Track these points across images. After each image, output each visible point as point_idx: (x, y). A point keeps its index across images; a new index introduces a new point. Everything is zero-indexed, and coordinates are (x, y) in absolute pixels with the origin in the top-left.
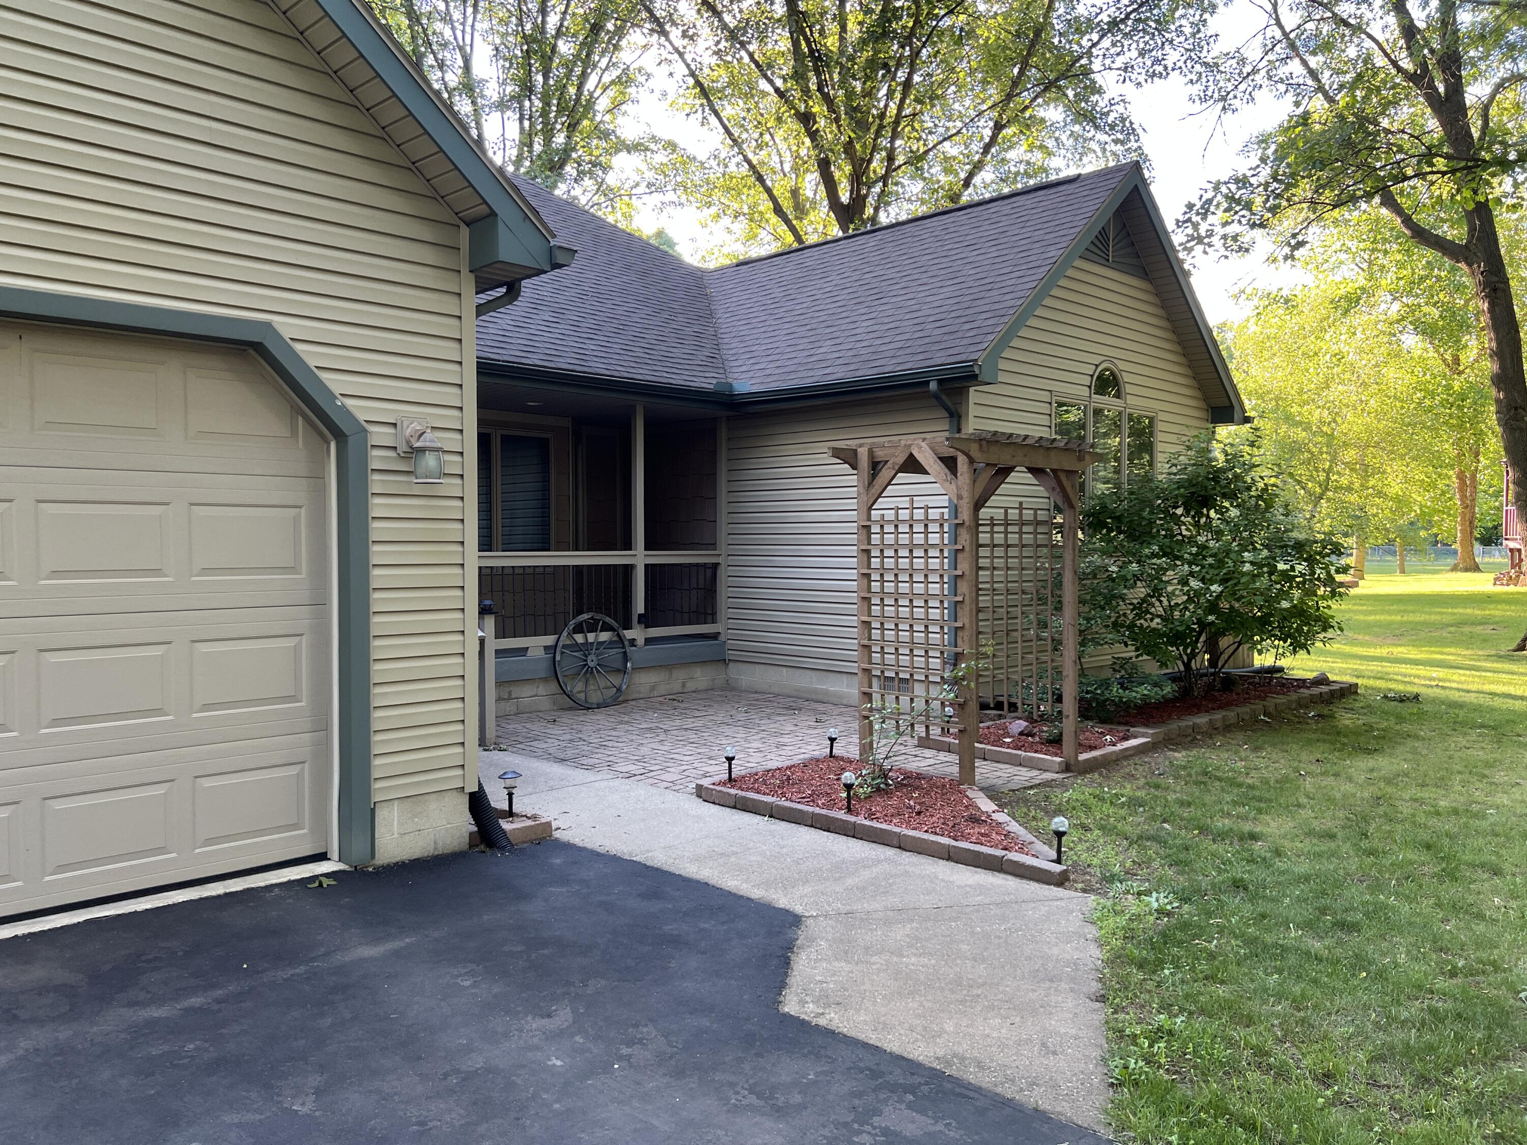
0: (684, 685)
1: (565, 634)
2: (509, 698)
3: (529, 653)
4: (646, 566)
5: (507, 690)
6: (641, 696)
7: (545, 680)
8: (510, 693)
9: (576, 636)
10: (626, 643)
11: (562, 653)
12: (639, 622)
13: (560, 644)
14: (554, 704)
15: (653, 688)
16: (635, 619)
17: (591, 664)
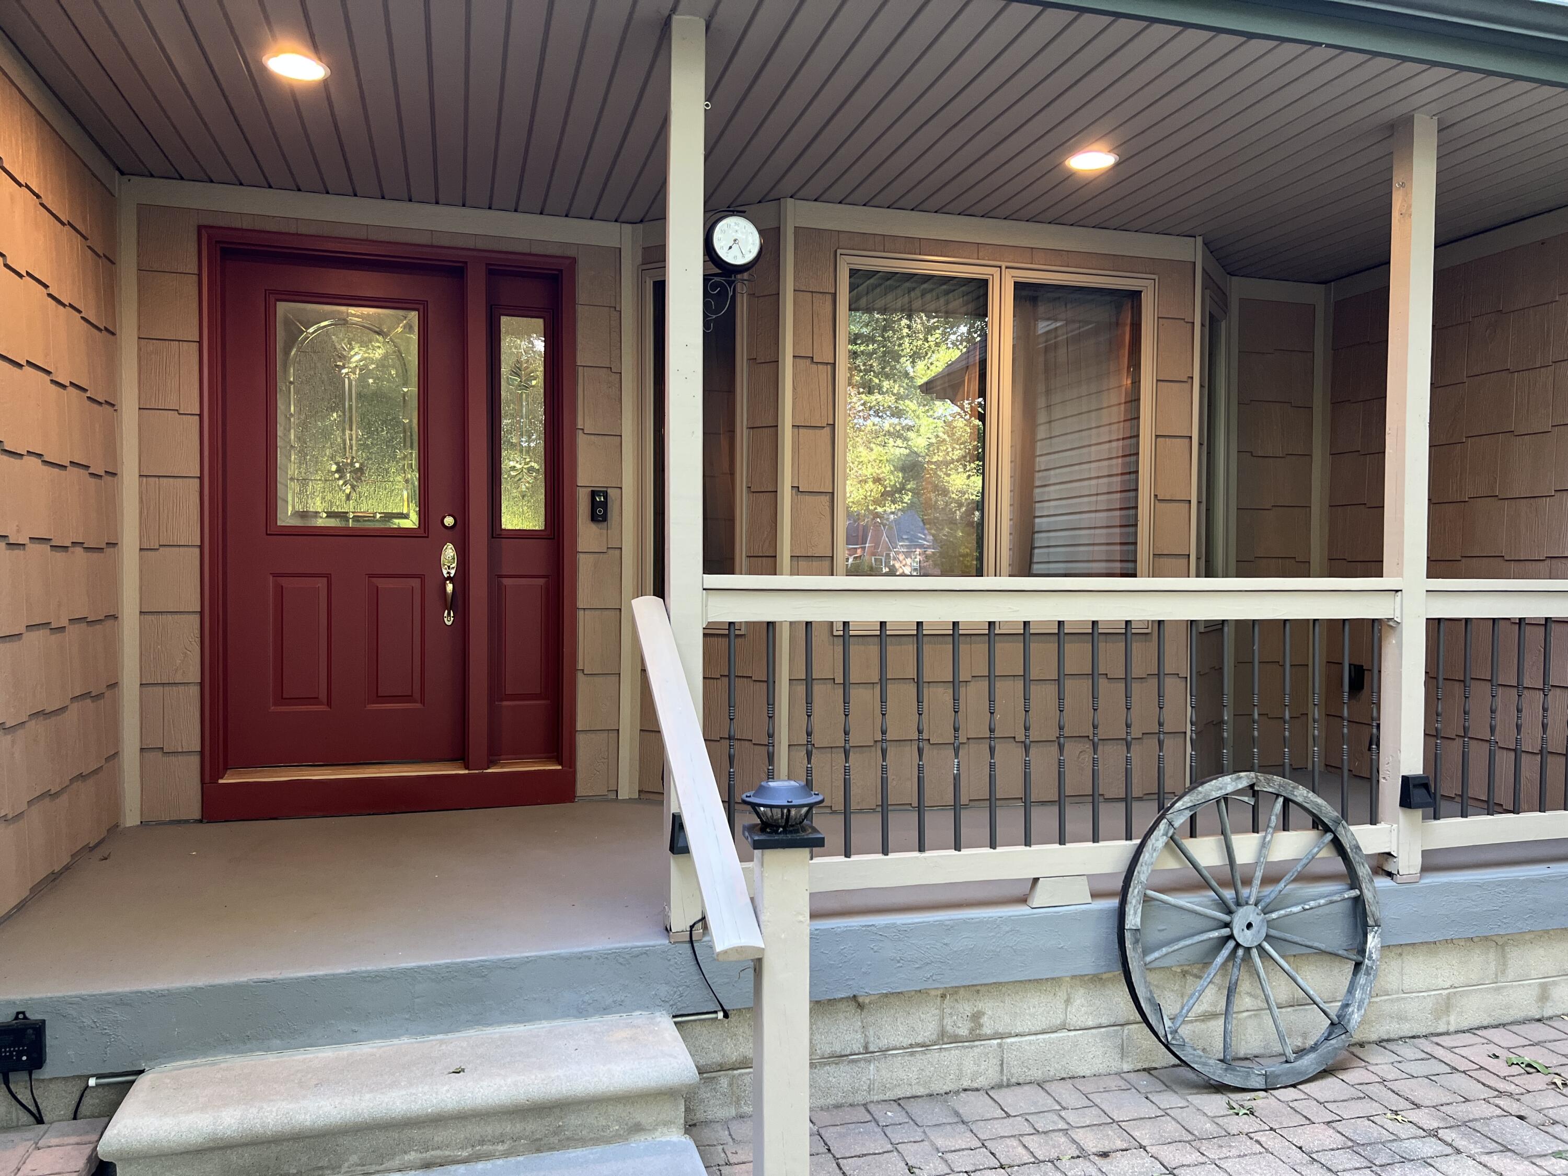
0: (1544, 996)
1: (1158, 840)
2: (976, 1037)
3: (1040, 897)
4: (1435, 626)
5: (967, 1008)
6: (1407, 1029)
7: (1095, 980)
8: (976, 1017)
9: (1191, 845)
10: (1363, 871)
11: (1147, 900)
12: (1406, 802)
13: (1142, 873)
14: (1123, 1053)
15: (1446, 1005)
16: (1390, 791)
17: (1245, 938)
